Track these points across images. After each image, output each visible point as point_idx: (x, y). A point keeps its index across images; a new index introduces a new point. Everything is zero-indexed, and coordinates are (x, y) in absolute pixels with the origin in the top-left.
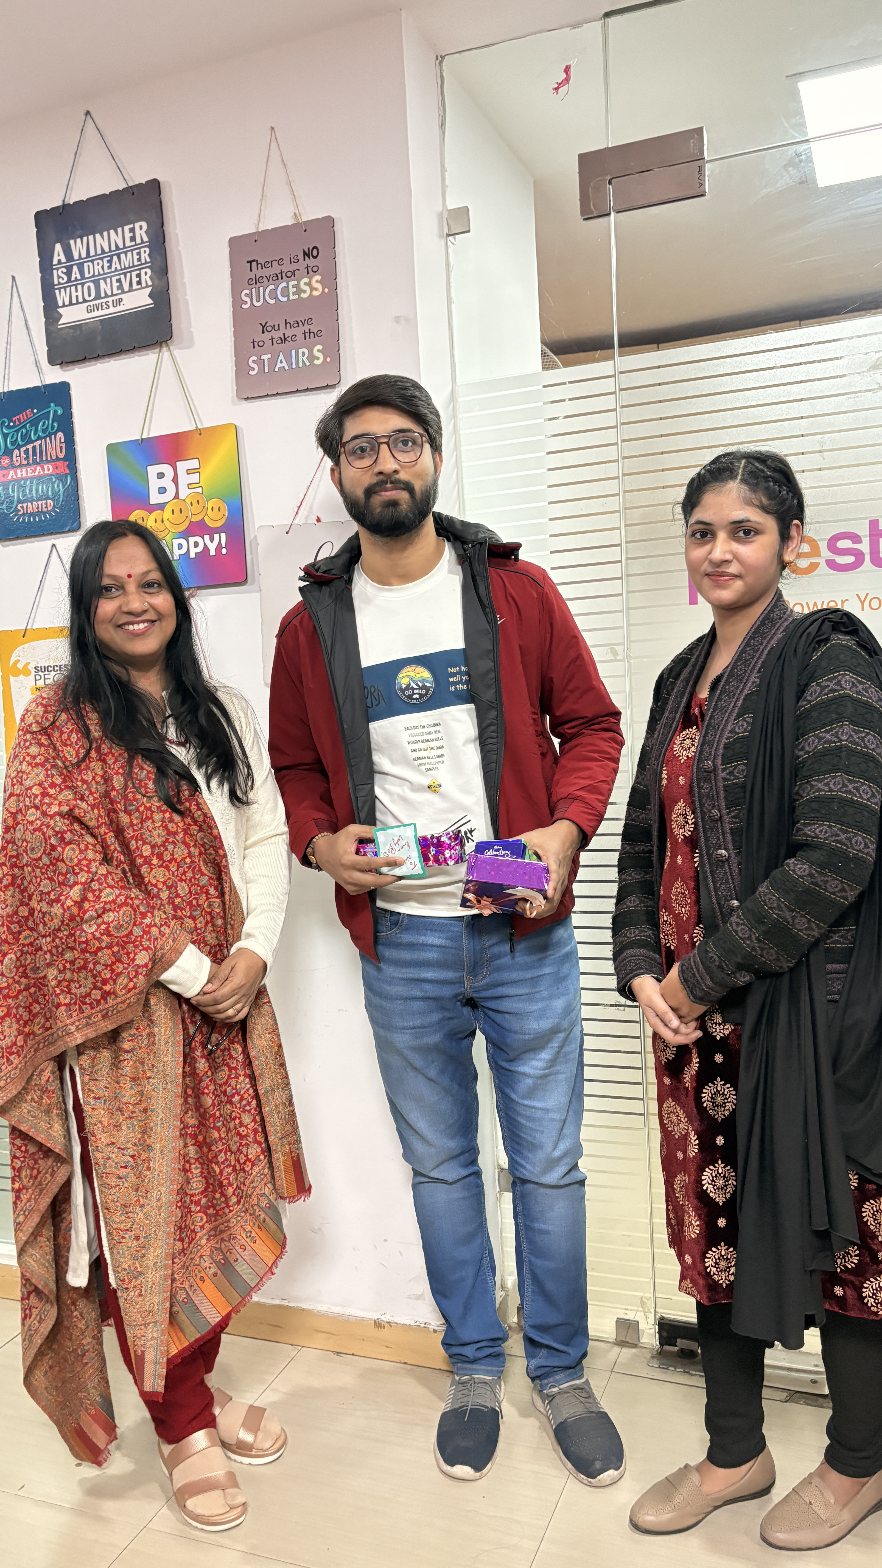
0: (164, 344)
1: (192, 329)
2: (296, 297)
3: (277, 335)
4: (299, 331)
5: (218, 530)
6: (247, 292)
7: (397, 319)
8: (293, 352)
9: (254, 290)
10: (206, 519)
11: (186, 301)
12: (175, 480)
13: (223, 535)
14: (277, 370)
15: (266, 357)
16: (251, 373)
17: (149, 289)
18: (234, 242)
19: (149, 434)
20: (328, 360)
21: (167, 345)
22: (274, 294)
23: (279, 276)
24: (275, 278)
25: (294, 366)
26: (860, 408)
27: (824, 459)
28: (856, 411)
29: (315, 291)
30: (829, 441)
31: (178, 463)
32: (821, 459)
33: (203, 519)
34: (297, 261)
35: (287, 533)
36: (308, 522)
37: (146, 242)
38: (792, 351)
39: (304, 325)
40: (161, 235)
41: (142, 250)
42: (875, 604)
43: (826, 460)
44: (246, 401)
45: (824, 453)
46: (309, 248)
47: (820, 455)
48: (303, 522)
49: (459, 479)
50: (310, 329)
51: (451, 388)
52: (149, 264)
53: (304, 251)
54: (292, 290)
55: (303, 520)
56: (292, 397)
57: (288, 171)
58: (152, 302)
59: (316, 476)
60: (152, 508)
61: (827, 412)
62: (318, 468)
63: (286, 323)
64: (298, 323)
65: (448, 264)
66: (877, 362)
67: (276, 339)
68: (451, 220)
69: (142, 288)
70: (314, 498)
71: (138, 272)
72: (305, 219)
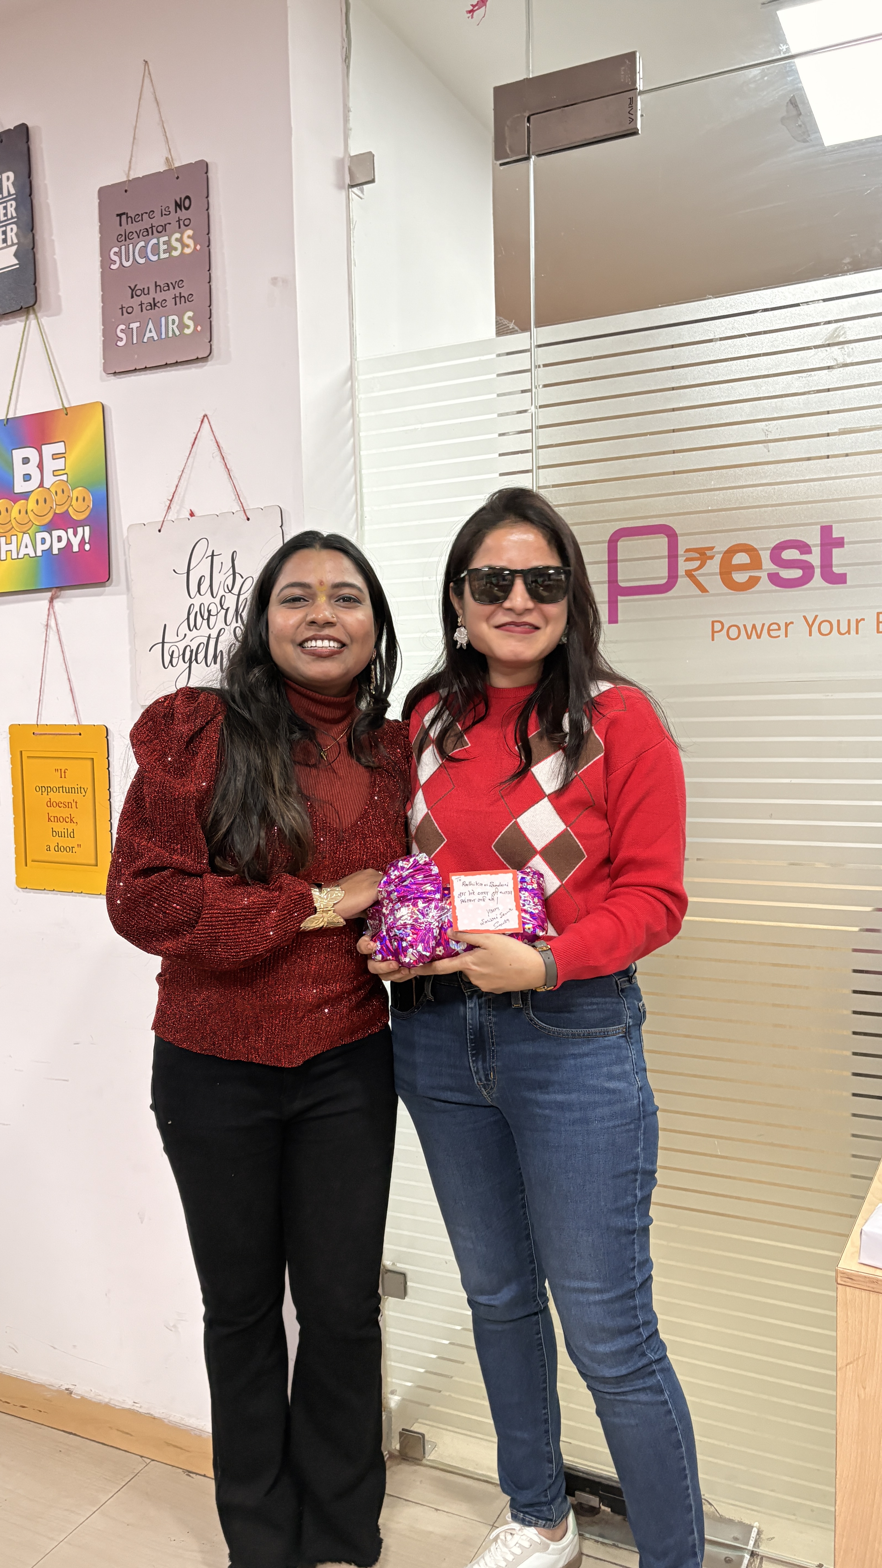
0: (31, 312)
1: (60, 294)
2: (167, 255)
3: (146, 299)
4: (169, 295)
5: (82, 523)
6: (116, 249)
7: (274, 281)
8: (163, 319)
9: (123, 247)
10: (71, 511)
11: (55, 261)
12: (40, 466)
13: (87, 529)
14: (145, 340)
15: (134, 326)
16: (119, 344)
17: (15, 247)
18: (103, 192)
19: (15, 413)
20: (199, 328)
22: (143, 253)
23: (150, 230)
24: (145, 234)
25: (163, 336)
26: (813, 389)
27: (769, 451)
28: (809, 393)
29: (186, 248)
30: (775, 429)
31: (43, 446)
32: (766, 450)
33: (67, 510)
34: (168, 213)
35: (160, 531)
36: (181, 517)
37: (13, 195)
38: (735, 320)
39: (174, 288)
40: (28, 186)
41: (9, 204)
42: (825, 628)
43: (771, 453)
44: (114, 376)
45: (769, 444)
46: (181, 199)
47: (765, 446)
48: (176, 517)
49: (356, 470)
50: (180, 293)
51: (349, 363)
52: (16, 220)
53: (176, 202)
54: (163, 247)
55: (176, 515)
56: (162, 372)
57: (161, 110)
58: (17, 262)
59: (188, 463)
60: (16, 498)
61: (774, 394)
62: (190, 454)
63: (156, 286)
64: (168, 286)
65: (349, 221)
66: (834, 333)
67: (146, 305)
68: (353, 168)
69: (8, 246)
70: (185, 490)
71: (4, 228)
72: (177, 164)
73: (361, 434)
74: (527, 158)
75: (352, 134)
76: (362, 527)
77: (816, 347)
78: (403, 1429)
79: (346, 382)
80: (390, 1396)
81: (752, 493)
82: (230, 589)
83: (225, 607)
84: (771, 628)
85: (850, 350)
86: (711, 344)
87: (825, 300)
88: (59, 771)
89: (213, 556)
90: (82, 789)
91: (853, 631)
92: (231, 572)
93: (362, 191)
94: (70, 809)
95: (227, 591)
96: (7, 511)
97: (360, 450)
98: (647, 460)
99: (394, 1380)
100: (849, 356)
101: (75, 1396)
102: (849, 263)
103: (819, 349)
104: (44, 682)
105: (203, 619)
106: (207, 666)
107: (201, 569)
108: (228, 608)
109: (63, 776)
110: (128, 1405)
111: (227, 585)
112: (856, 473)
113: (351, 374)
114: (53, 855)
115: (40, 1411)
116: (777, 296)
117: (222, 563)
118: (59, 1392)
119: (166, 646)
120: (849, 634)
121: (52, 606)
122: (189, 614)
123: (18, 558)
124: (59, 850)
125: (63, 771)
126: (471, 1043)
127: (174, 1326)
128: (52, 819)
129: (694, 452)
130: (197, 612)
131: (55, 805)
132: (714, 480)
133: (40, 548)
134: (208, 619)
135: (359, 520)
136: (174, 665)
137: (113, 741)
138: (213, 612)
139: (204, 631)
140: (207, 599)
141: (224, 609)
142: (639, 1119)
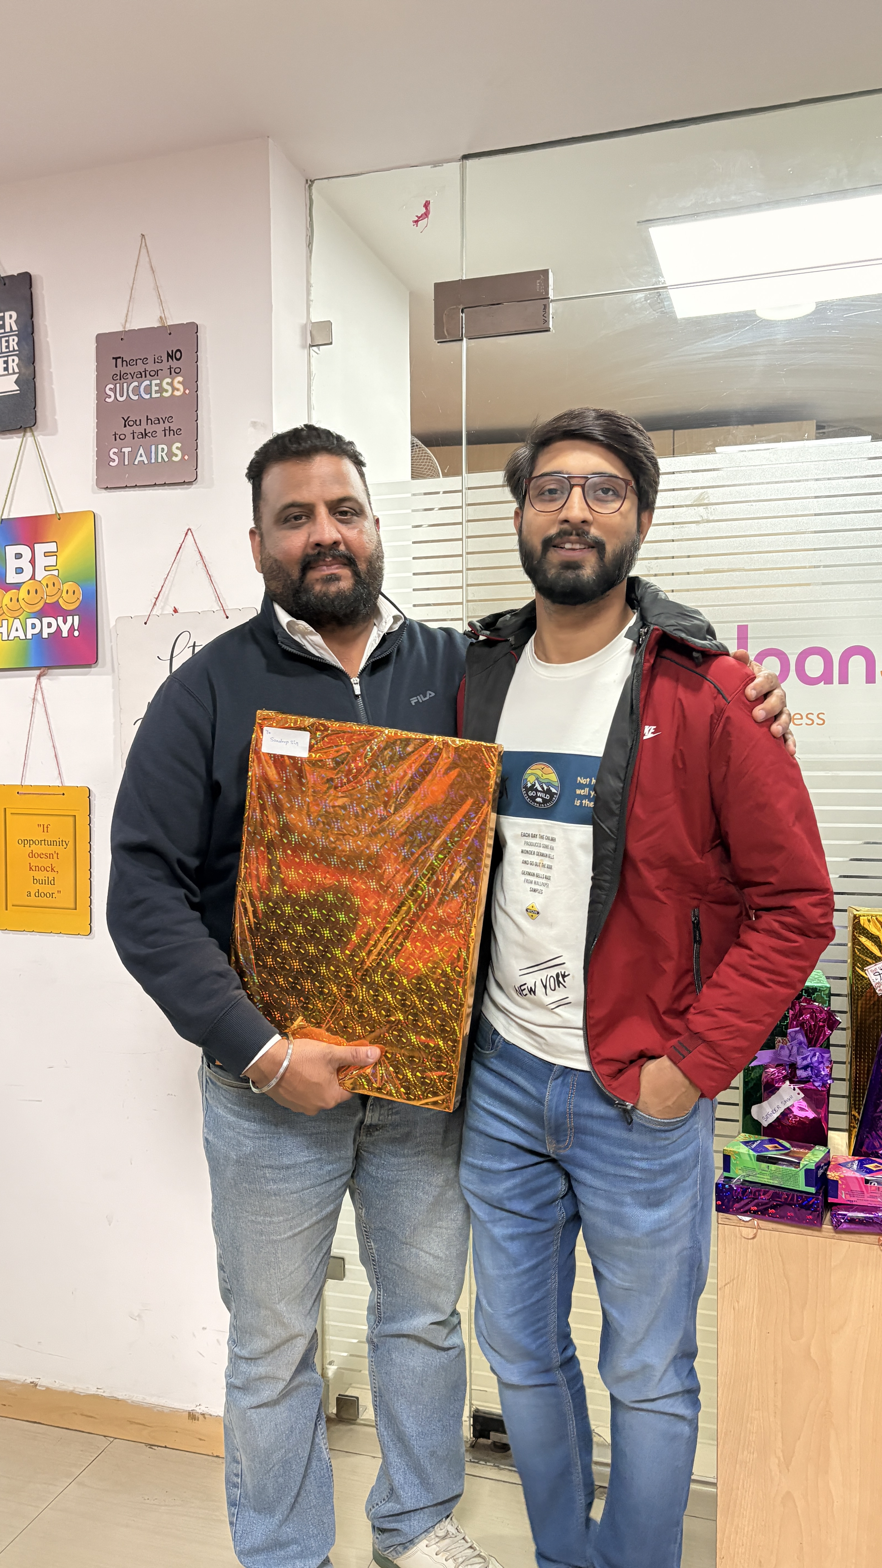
0: (28, 430)
1: (56, 417)
2: (158, 395)
3: (138, 429)
4: (159, 428)
5: (72, 613)
6: (112, 386)
7: (254, 424)
8: (153, 447)
9: (118, 385)
10: (61, 601)
11: (52, 390)
12: (33, 562)
13: (76, 618)
14: (136, 463)
15: (126, 450)
16: (111, 464)
17: (16, 376)
18: (100, 338)
19: (9, 515)
20: (186, 457)
21: (32, 431)
22: (136, 391)
23: (143, 374)
24: (139, 376)
25: (153, 461)
29: (176, 392)
31: (36, 545)
33: (58, 600)
34: (160, 361)
35: (145, 623)
36: (165, 613)
39: (164, 423)
40: (30, 325)
41: (11, 338)
44: (106, 490)
46: (172, 351)
48: (160, 612)
50: (170, 427)
52: (17, 352)
53: (168, 353)
54: (154, 388)
55: (160, 610)
57: (156, 276)
58: (18, 388)
59: (172, 567)
62: (174, 560)
63: (147, 419)
64: (159, 420)
65: (309, 374)
66: (700, 497)
67: (137, 434)
68: (314, 333)
69: (9, 374)
70: (170, 590)
71: (6, 359)
72: (170, 322)
74: (461, 340)
75: (313, 306)
77: (687, 506)
78: (339, 1395)
80: (328, 1366)
85: (712, 510)
87: (693, 471)
90: (64, 842)
93: (321, 351)
94: (51, 859)
99: (332, 1352)
100: (711, 514)
101: (40, 1388)
103: (691, 508)
104: (29, 751)
109: (45, 831)
110: (92, 1391)
114: (33, 900)
115: (5, 1405)
118: (24, 1385)
121: (40, 682)
123: (8, 640)
124: (39, 895)
125: (45, 826)
127: (139, 1316)
128: (34, 868)
131: (36, 855)
133: (30, 632)
137: (95, 800)
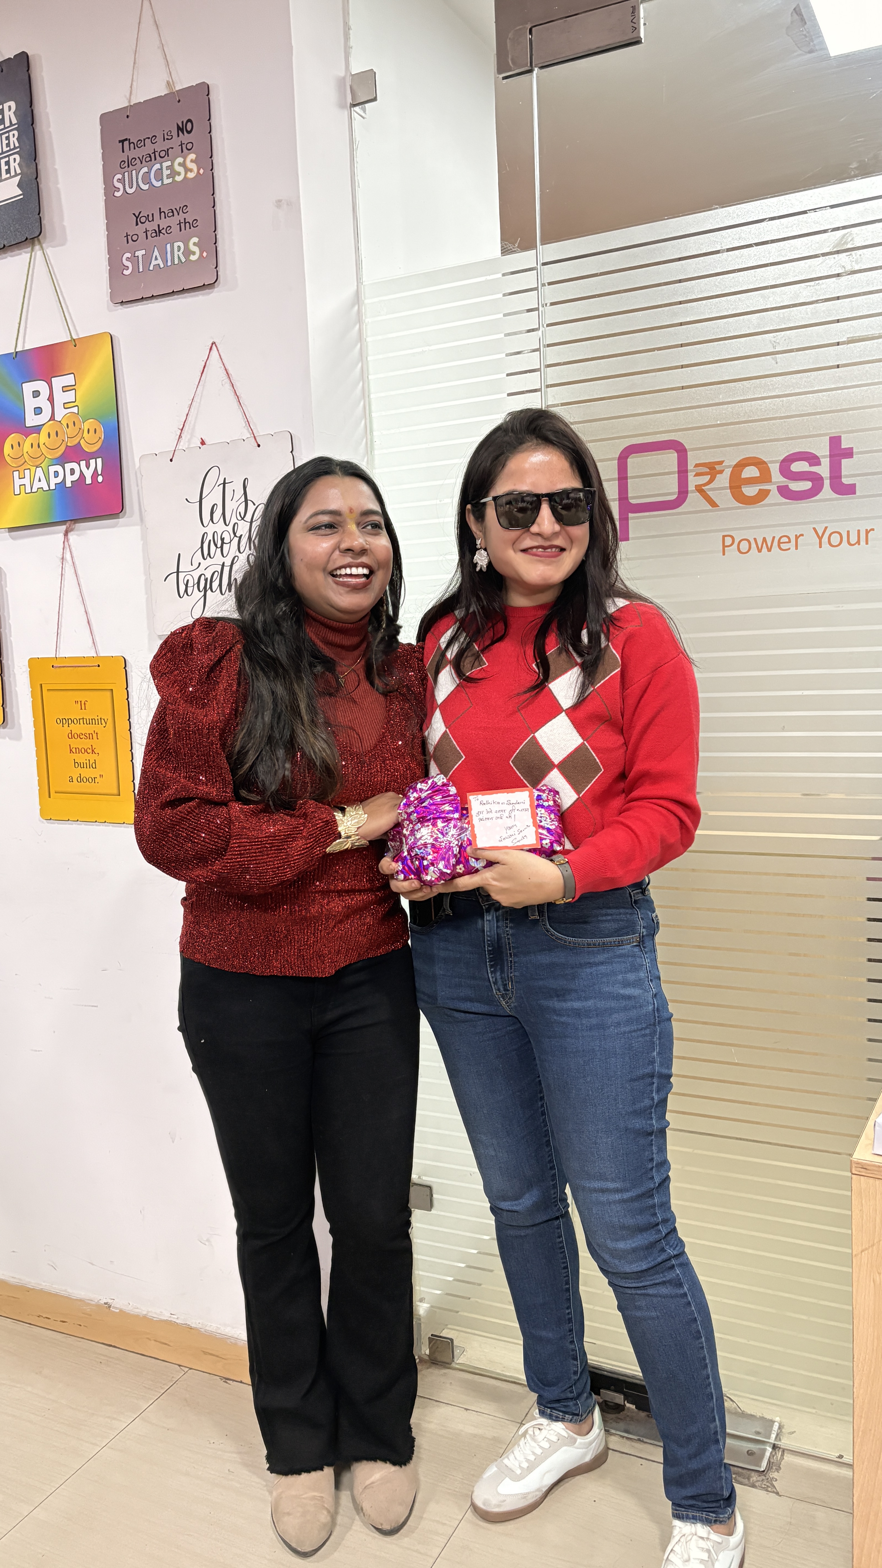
0: (36, 242)
1: (65, 224)
2: (170, 180)
3: (151, 226)
4: (173, 221)
5: (94, 455)
6: (119, 176)
7: (279, 203)
8: (169, 246)
9: (126, 174)
10: (82, 443)
11: (58, 190)
12: (51, 399)
13: (99, 461)
14: (151, 268)
15: (139, 254)
16: (126, 272)
17: (19, 177)
18: (105, 118)
19: (24, 346)
20: (205, 254)
21: (39, 243)
22: (146, 179)
23: (153, 156)
24: (148, 159)
25: (169, 264)
26: (821, 298)
27: (777, 363)
28: (816, 302)
29: (189, 173)
30: (783, 340)
31: (52, 379)
32: (774, 362)
33: (79, 442)
34: (170, 137)
35: (171, 460)
36: (192, 446)
37: (15, 124)
38: (741, 230)
39: (178, 214)
40: (30, 115)
41: (11, 134)
42: (835, 539)
43: (779, 364)
44: (122, 305)
45: (777, 356)
46: (183, 122)
47: (773, 358)
48: (187, 447)
49: (365, 394)
50: (185, 219)
51: (356, 287)
52: (18, 150)
53: (178, 125)
54: (166, 172)
55: (187, 444)
56: (169, 300)
57: (161, 33)
58: (21, 193)
59: (198, 391)
60: (28, 431)
61: (782, 304)
62: (199, 382)
63: (160, 213)
64: (173, 212)
65: (352, 141)
66: (841, 240)
67: (151, 232)
68: (355, 87)
69: (11, 177)
70: (196, 418)
71: (7, 159)
72: (178, 87)
73: (369, 358)
74: (530, 71)
75: (353, 52)
76: (371, 452)
77: (824, 255)
78: (432, 1335)
79: (353, 306)
80: (418, 1303)
81: (761, 405)
82: (242, 516)
83: (238, 534)
84: (781, 541)
85: (858, 256)
86: (718, 255)
87: (832, 207)
88: (79, 702)
89: (224, 483)
90: (102, 720)
91: (863, 542)
92: (243, 499)
93: (365, 111)
94: (91, 740)
95: (240, 519)
96: (19, 446)
97: (368, 375)
98: (656, 376)
99: (422, 1289)
100: (857, 262)
101: (113, 1310)
102: (855, 168)
103: (827, 257)
104: (62, 615)
105: (217, 547)
106: (222, 594)
107: (213, 497)
108: (241, 535)
109: (83, 708)
110: (166, 1316)
111: (240, 513)
112: (865, 382)
113: (357, 298)
114: (76, 786)
115: (80, 1325)
116: (784, 204)
117: (234, 490)
118: (98, 1305)
119: (181, 575)
120: (859, 544)
121: (67, 539)
122: (202, 543)
123: (31, 492)
124: (82, 780)
125: (83, 703)
126: (489, 954)
127: (208, 1240)
128: (74, 750)
129: (702, 367)
130: (210, 541)
131: (76, 737)
132: (722, 394)
133: (54, 481)
134: (222, 547)
135: (369, 445)
136: (189, 594)
137: (132, 671)
138: (227, 540)
139: (218, 559)
140: (220, 527)
141: (237, 537)
142: (654, 1025)
